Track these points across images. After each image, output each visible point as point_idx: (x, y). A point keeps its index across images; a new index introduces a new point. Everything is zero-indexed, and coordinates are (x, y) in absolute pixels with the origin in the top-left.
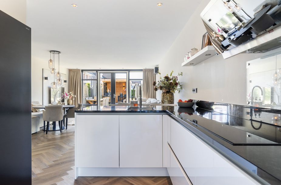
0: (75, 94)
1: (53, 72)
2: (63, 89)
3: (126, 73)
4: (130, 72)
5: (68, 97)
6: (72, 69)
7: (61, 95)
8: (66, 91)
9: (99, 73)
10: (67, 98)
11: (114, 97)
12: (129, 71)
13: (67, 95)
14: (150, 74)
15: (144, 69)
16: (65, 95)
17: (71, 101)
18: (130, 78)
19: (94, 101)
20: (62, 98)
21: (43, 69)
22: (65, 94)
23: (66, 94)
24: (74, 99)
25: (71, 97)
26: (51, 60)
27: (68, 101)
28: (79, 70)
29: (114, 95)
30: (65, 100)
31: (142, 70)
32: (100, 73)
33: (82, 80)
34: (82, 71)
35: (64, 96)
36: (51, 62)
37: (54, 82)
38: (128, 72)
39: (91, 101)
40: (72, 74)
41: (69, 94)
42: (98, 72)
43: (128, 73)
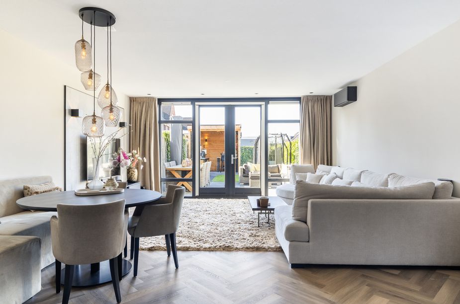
0: (144, 155)
1: (90, 82)
2: (117, 144)
3: (260, 106)
4: (268, 103)
5: (129, 162)
6: (137, 98)
7: (112, 156)
8: (124, 146)
9: (197, 107)
10: (126, 164)
11: (232, 163)
12: (267, 100)
13: (126, 158)
14: (317, 108)
15: (304, 97)
16: (122, 158)
17: (136, 170)
18: (269, 118)
19: (182, 171)
20: (115, 163)
21: (65, 86)
22: (121, 155)
23: (124, 155)
24: (142, 167)
25: (136, 161)
26: (83, 41)
27: (129, 171)
28: (152, 99)
29: (233, 158)
30: (122, 169)
31: (299, 99)
32: (200, 106)
33: (160, 122)
34: (160, 101)
35: (119, 160)
36: (84, 47)
37: (94, 115)
38: (264, 103)
39: (177, 171)
40: (137, 108)
41: (131, 154)
42: (196, 103)
43: (263, 107)
